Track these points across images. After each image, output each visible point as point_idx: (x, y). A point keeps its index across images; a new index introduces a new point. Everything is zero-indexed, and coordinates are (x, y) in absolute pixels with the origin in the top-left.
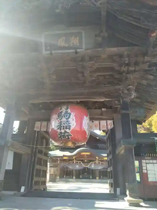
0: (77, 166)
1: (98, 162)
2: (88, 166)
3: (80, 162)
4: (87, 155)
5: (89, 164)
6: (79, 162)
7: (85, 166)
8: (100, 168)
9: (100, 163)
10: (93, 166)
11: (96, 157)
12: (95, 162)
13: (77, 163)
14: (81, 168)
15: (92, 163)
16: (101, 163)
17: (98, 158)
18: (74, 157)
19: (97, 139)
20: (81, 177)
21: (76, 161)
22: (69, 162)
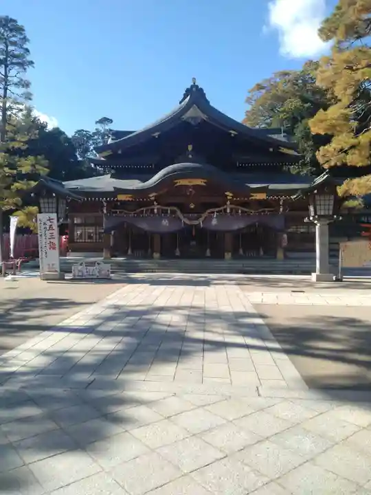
0: (165, 222)
1: (231, 210)
2: (199, 222)
3: (174, 208)
4: (195, 187)
5: (204, 216)
6: (169, 209)
7: (188, 222)
8: (237, 225)
9: (237, 212)
10: (214, 222)
11: (227, 193)
12: (222, 208)
13: (165, 211)
14: (175, 227)
15: (213, 212)
16: (242, 212)
17: (231, 195)
18: (151, 196)
19: (233, 135)
20: (178, 253)
21: (159, 206)
22: (138, 211)
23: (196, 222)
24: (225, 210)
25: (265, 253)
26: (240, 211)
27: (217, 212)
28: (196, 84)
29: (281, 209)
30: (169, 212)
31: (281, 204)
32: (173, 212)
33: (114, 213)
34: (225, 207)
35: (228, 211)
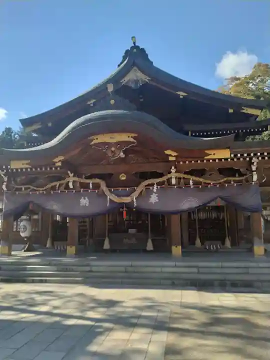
0: (84, 201)
1: (179, 179)
2: (132, 199)
3: (97, 181)
5: (139, 190)
6: (91, 182)
7: (116, 199)
9: (187, 184)
10: (154, 198)
11: (168, 152)
12: (164, 179)
13: (85, 186)
14: (97, 208)
15: (153, 185)
16: (195, 183)
17: (175, 154)
18: (55, 160)
19: (181, 97)
20: (107, 245)
21: (76, 179)
22: (49, 186)
23: (127, 200)
24: (169, 180)
25: (233, 244)
26: (191, 182)
27: (158, 184)
28: (137, 45)
29: (255, 178)
30: (91, 185)
31: (254, 168)
32: (96, 186)
33: (17, 190)
34: (169, 176)
35: (174, 181)
